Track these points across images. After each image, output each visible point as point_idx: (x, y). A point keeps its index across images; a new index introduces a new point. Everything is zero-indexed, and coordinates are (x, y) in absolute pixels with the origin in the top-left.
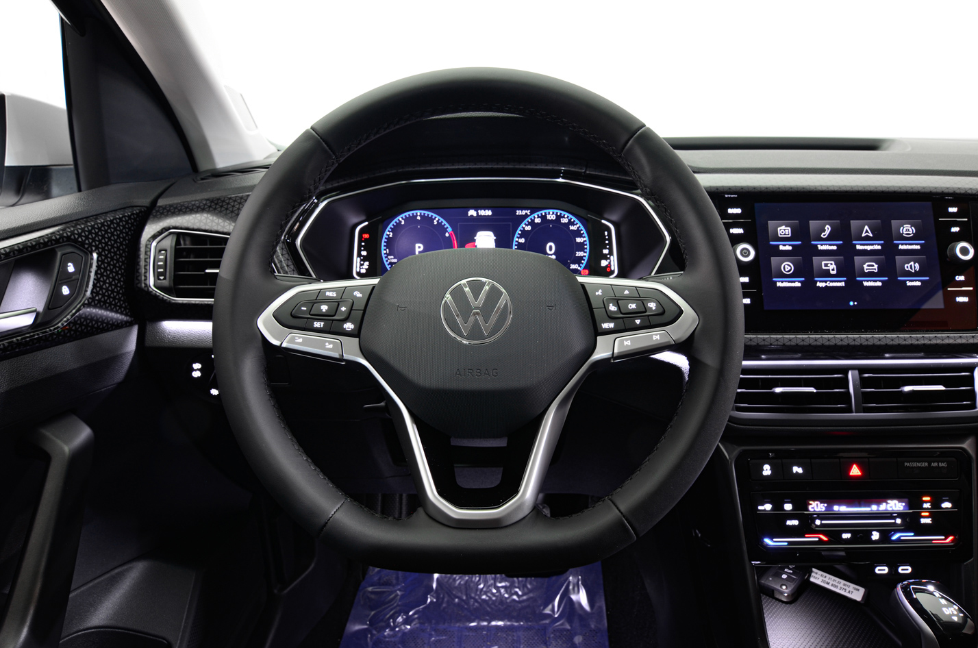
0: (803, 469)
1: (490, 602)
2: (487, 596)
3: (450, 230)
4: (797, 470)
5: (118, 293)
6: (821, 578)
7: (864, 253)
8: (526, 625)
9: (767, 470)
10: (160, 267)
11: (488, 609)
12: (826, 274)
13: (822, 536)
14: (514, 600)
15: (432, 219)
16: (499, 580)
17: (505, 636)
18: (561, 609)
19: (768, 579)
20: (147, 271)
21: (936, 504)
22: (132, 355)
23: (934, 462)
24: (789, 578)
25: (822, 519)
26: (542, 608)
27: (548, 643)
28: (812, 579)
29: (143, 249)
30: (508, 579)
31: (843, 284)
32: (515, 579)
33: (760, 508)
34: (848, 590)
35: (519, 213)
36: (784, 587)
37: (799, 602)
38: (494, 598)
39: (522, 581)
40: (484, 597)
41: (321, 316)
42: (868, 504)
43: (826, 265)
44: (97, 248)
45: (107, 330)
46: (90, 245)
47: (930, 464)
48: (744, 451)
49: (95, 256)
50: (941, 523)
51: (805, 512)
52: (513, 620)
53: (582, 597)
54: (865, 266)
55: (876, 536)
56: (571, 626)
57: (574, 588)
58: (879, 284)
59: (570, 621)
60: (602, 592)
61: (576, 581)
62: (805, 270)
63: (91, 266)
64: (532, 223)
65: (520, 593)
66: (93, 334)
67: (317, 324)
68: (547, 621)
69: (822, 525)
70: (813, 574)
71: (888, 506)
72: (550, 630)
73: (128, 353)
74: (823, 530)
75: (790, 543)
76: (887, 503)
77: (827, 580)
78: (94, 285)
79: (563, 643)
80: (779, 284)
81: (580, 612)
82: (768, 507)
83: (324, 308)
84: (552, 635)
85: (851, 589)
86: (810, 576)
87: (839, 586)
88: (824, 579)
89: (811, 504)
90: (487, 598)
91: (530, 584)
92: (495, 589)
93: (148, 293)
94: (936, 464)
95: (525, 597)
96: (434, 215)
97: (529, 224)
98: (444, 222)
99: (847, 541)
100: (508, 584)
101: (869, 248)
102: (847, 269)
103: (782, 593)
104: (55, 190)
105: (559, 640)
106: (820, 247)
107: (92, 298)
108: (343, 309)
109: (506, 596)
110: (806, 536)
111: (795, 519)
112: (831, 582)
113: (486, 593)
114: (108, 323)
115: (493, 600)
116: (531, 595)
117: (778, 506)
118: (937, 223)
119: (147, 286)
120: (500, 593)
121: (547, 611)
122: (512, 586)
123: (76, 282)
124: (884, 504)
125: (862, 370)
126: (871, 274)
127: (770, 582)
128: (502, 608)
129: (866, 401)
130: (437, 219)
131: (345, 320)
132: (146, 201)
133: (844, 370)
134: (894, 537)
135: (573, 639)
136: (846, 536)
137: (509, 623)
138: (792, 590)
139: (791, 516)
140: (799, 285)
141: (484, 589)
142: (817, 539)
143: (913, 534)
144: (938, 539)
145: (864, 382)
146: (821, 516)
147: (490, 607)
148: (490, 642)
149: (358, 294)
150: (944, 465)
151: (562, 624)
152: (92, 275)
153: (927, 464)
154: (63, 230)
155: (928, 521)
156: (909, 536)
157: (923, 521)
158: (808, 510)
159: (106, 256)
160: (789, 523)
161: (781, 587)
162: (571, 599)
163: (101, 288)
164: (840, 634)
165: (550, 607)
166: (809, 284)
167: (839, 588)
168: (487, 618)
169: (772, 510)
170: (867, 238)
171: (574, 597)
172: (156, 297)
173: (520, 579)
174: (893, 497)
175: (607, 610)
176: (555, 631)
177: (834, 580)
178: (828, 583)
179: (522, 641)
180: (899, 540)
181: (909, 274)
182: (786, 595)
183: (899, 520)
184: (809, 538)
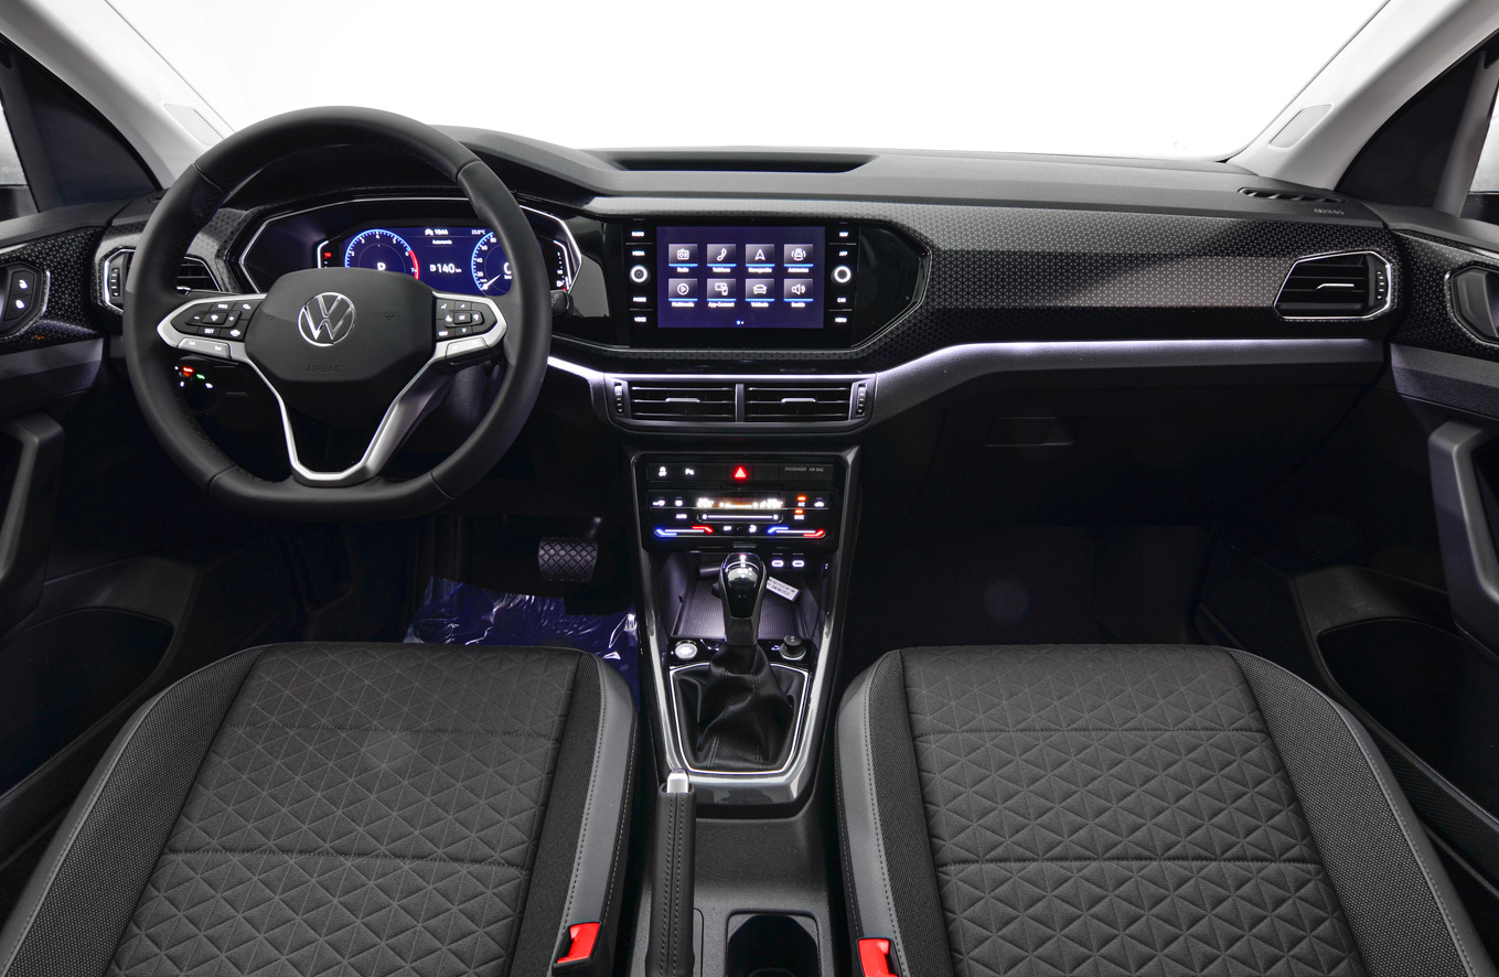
0: (693, 472)
3: (409, 249)
4: (689, 472)
5: (76, 308)
7: (756, 276)
9: (663, 472)
10: (113, 284)
12: (719, 295)
13: (706, 529)
15: (391, 239)
20: (101, 288)
21: (810, 503)
22: (99, 364)
25: (708, 515)
29: (97, 268)
31: (732, 305)
33: (655, 504)
35: (474, 232)
41: (211, 324)
42: (750, 502)
43: (719, 287)
44: (49, 266)
45: (69, 342)
46: (41, 264)
47: (808, 470)
48: (644, 455)
49: (48, 273)
50: (813, 520)
51: (694, 508)
54: (755, 288)
55: (753, 529)
58: (766, 305)
62: (699, 292)
63: (45, 283)
64: (487, 243)
66: (55, 344)
67: (208, 331)
69: (708, 519)
71: (768, 504)
73: (94, 362)
74: (709, 523)
75: (678, 534)
76: (767, 502)
78: (49, 300)
80: (674, 304)
82: (661, 503)
83: (214, 318)
85: (789, 591)
87: (783, 589)
89: (699, 501)
93: (105, 309)
94: (813, 469)
96: (393, 234)
97: (485, 244)
98: (403, 241)
99: (728, 533)
101: (760, 271)
102: (738, 291)
104: (20, 210)
106: (715, 270)
107: (48, 311)
108: (231, 318)
110: (694, 528)
111: (684, 514)
114: (68, 335)
117: (670, 502)
118: (827, 246)
119: (103, 302)
123: (33, 298)
124: (765, 502)
125: (747, 384)
126: (760, 296)
129: (749, 412)
130: (396, 238)
131: (233, 328)
132: (101, 221)
133: (732, 384)
134: (771, 531)
136: (727, 528)
139: (681, 511)
140: (692, 305)
142: (703, 532)
143: (787, 528)
144: (809, 533)
145: (748, 395)
146: (709, 512)
149: (247, 307)
150: (821, 470)
152: (47, 291)
153: (805, 470)
154: (24, 248)
155: (802, 517)
156: (784, 530)
157: (796, 517)
158: (696, 507)
159: (60, 274)
160: (679, 516)
163: (57, 303)
166: (702, 303)
169: (665, 506)
170: (760, 261)
172: (112, 312)
174: (772, 496)
177: (781, 586)
180: (775, 534)
181: (795, 296)
183: (776, 517)
184: (696, 530)
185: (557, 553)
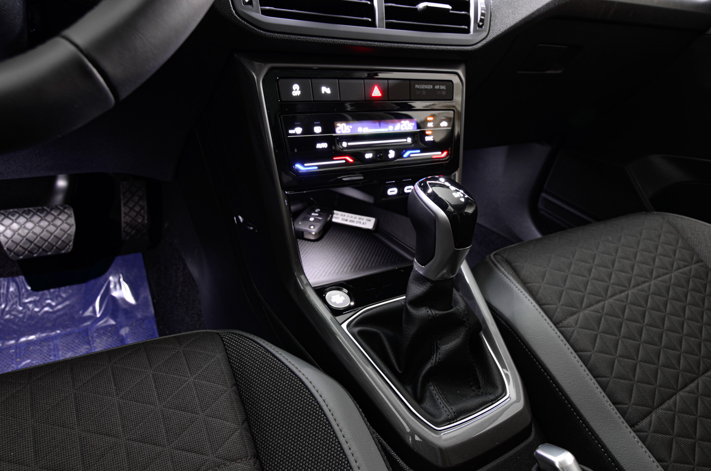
0: (331, 90)
1: (17, 320)
2: (11, 315)
4: (326, 90)
6: (341, 217)
8: (64, 332)
9: (296, 91)
11: (15, 327)
13: (348, 158)
14: (47, 312)
16: (25, 296)
17: (39, 348)
18: (103, 308)
19: (298, 223)
21: (437, 123)
23: (437, 85)
24: (316, 220)
25: (348, 141)
26: (81, 312)
27: (91, 343)
28: (334, 220)
30: (35, 293)
32: (46, 292)
33: (291, 132)
34: (362, 222)
36: (312, 227)
37: (324, 239)
38: (21, 315)
39: (54, 292)
40: (8, 316)
42: (386, 125)
47: (434, 87)
48: (273, 69)
51: (334, 135)
52: (48, 331)
53: (124, 292)
55: (392, 154)
56: (115, 321)
57: (115, 286)
59: (114, 317)
60: (146, 284)
61: (116, 280)
65: (54, 304)
68: (88, 323)
69: (349, 147)
70: (334, 216)
71: (402, 126)
72: (94, 329)
74: (349, 152)
75: (319, 167)
76: (401, 124)
77: (346, 218)
79: (108, 338)
81: (124, 306)
82: (298, 130)
84: (95, 334)
85: (365, 221)
86: (332, 217)
87: (355, 220)
88: (344, 217)
89: (338, 126)
90: (12, 317)
91: (65, 292)
92: (20, 306)
94: (438, 87)
95: (60, 307)
99: (369, 161)
100: (37, 298)
103: (310, 233)
105: (103, 337)
109: (37, 309)
110: (335, 158)
111: (324, 142)
112: (349, 219)
113: (9, 312)
115: (20, 318)
116: (67, 303)
117: (308, 130)
120: (29, 309)
121: (88, 313)
122: (44, 299)
124: (399, 124)
127: (300, 225)
128: (33, 322)
134: (406, 155)
135: (118, 332)
136: (369, 156)
137: (44, 335)
138: (319, 228)
139: (321, 139)
141: (7, 309)
142: (344, 161)
143: (419, 151)
144: (437, 155)
146: (349, 138)
147: (17, 325)
148: (20, 358)
150: (444, 87)
151: (106, 322)
153: (431, 87)
155: (431, 139)
156: (417, 153)
157: (427, 139)
158: (335, 133)
160: (319, 146)
161: (310, 228)
162: (113, 298)
164: (359, 256)
165: (91, 309)
167: (355, 222)
168: (15, 336)
169: (302, 133)
171: (115, 294)
173: (52, 290)
174: (405, 118)
175: (153, 298)
176: (98, 329)
177: (351, 217)
178: (347, 220)
179: (60, 348)
180: (409, 158)
182: (314, 233)
183: (409, 140)
184: (338, 161)
185: (22, 226)
